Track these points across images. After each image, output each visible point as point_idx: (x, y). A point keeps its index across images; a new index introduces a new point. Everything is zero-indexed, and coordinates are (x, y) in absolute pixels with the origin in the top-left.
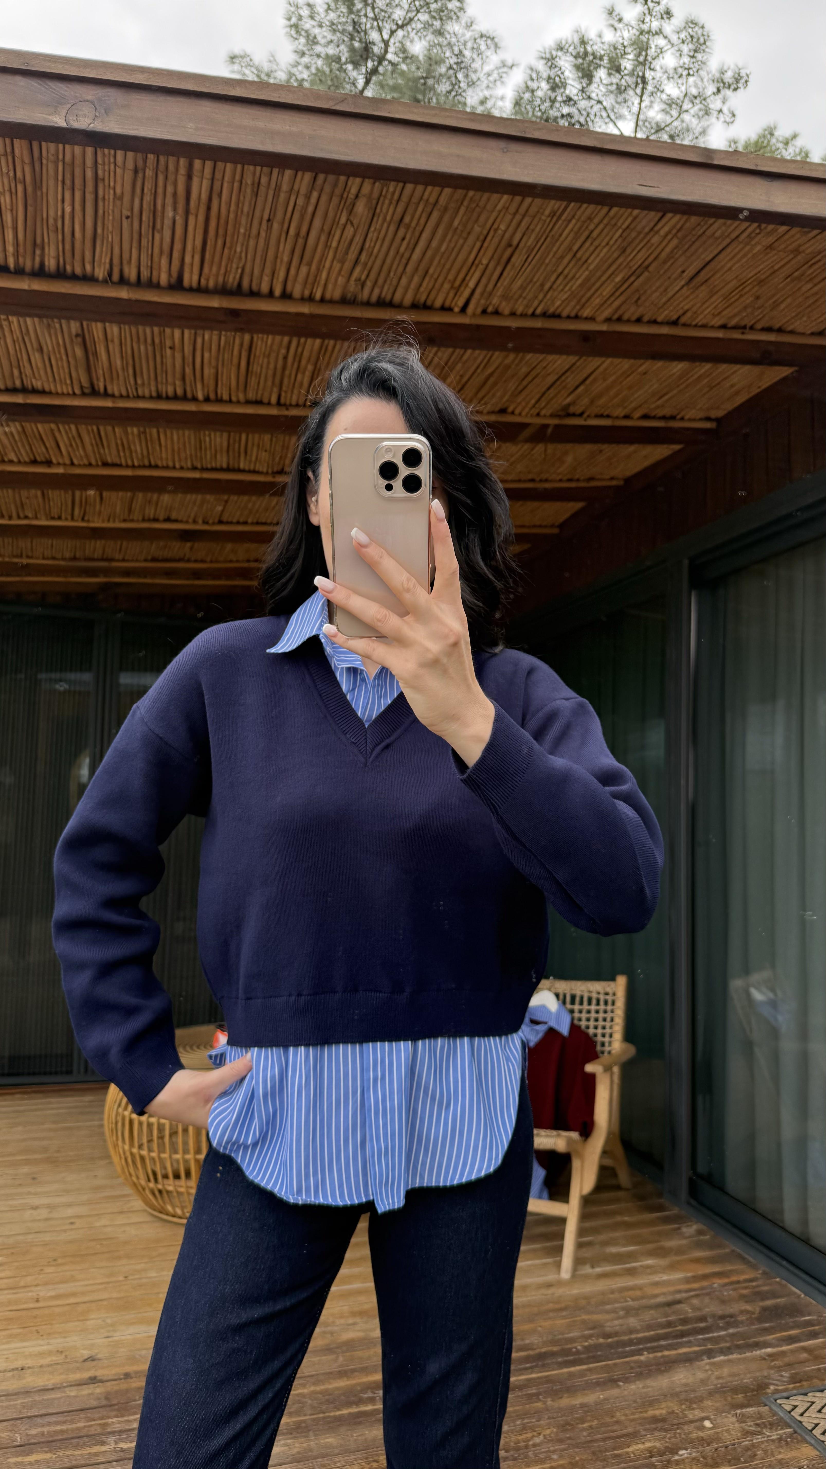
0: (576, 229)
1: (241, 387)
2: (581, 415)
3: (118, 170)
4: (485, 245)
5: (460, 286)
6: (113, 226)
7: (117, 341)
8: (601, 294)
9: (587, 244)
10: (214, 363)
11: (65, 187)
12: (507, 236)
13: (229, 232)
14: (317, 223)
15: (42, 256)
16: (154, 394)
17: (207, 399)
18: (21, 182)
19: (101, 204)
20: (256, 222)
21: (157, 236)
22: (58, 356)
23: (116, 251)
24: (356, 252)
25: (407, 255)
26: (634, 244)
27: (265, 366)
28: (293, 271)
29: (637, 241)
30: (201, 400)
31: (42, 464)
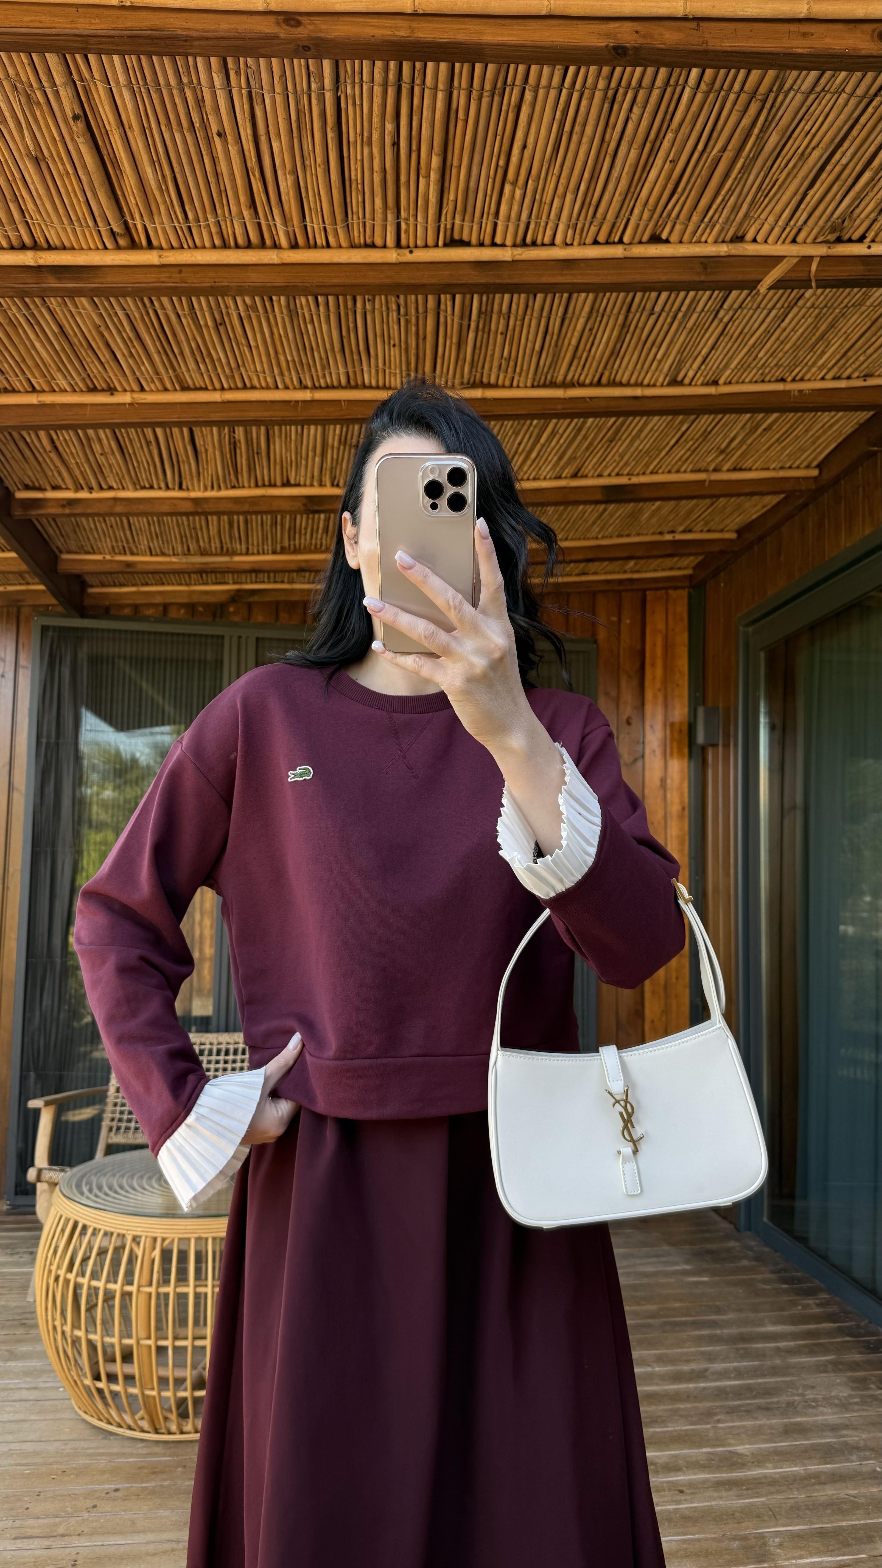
1: (339, 217)
2: (861, 239)
16: (217, 242)
17: (294, 246)
30: (284, 242)
31: (103, 390)
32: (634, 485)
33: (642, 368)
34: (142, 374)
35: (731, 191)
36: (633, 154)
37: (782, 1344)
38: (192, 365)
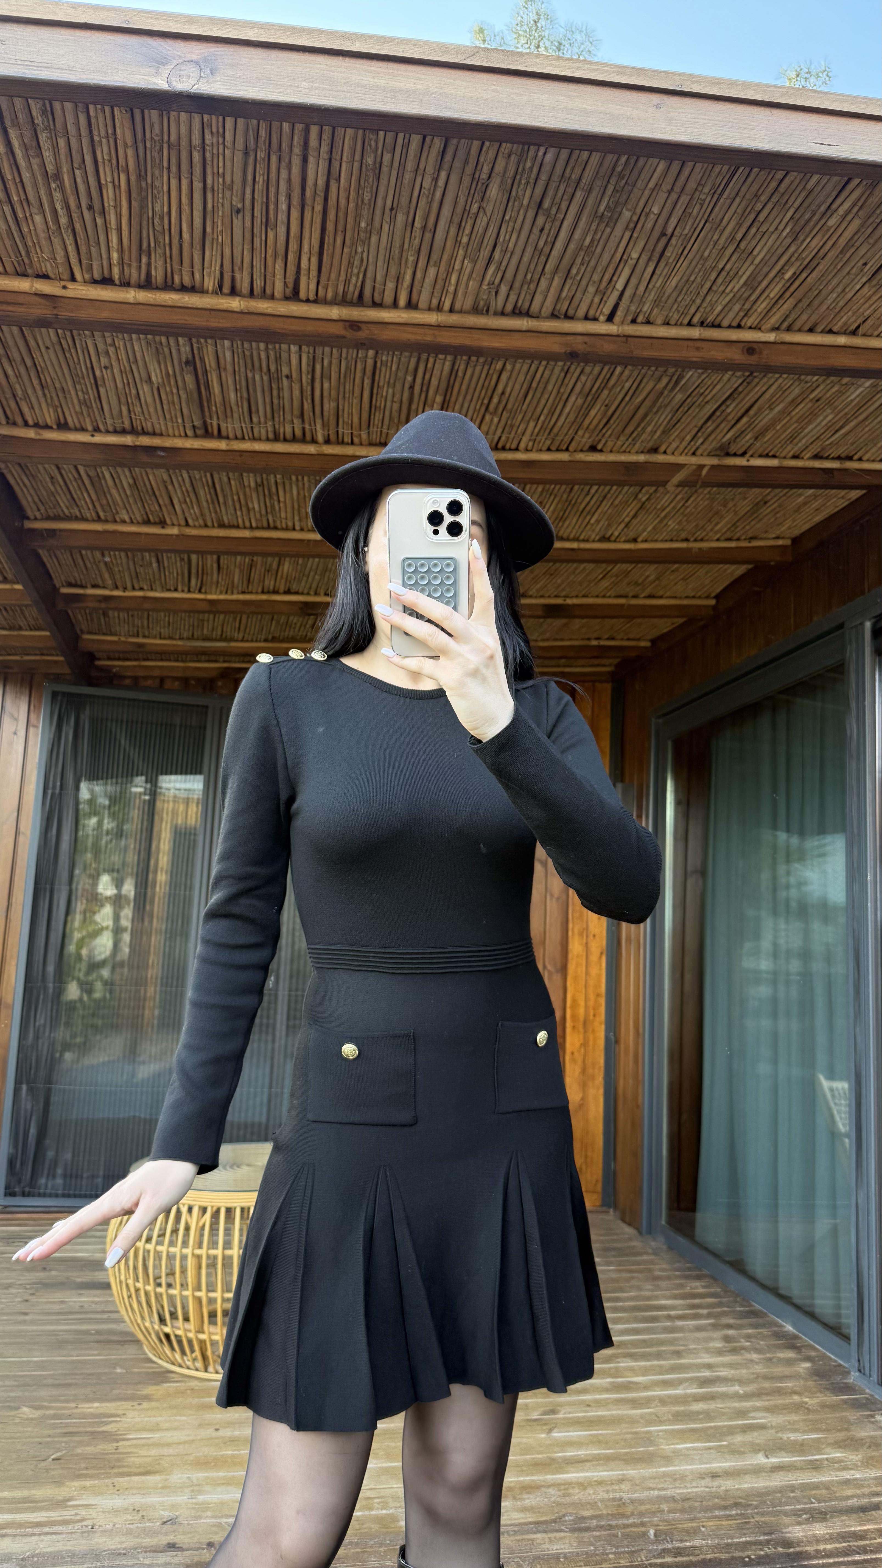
0: (740, 211)
1: (364, 425)
2: (743, 454)
3: (228, 152)
4: (635, 235)
5: (606, 288)
6: (223, 224)
7: (229, 368)
8: (768, 296)
9: (753, 230)
10: (333, 393)
11: (171, 175)
12: (661, 221)
13: (348, 226)
14: (446, 212)
15: (149, 265)
16: (271, 436)
17: (327, 441)
18: (124, 171)
19: (209, 196)
20: (378, 212)
21: (271, 234)
22: (168, 389)
23: (227, 251)
24: (489, 248)
25: (547, 250)
26: (807, 229)
27: (389, 398)
28: (419, 275)
29: (812, 223)
30: (320, 438)
31: (155, 523)
32: (568, 605)
33: (579, 527)
34: (191, 514)
35: (649, 424)
36: (580, 401)
38: (232, 510)
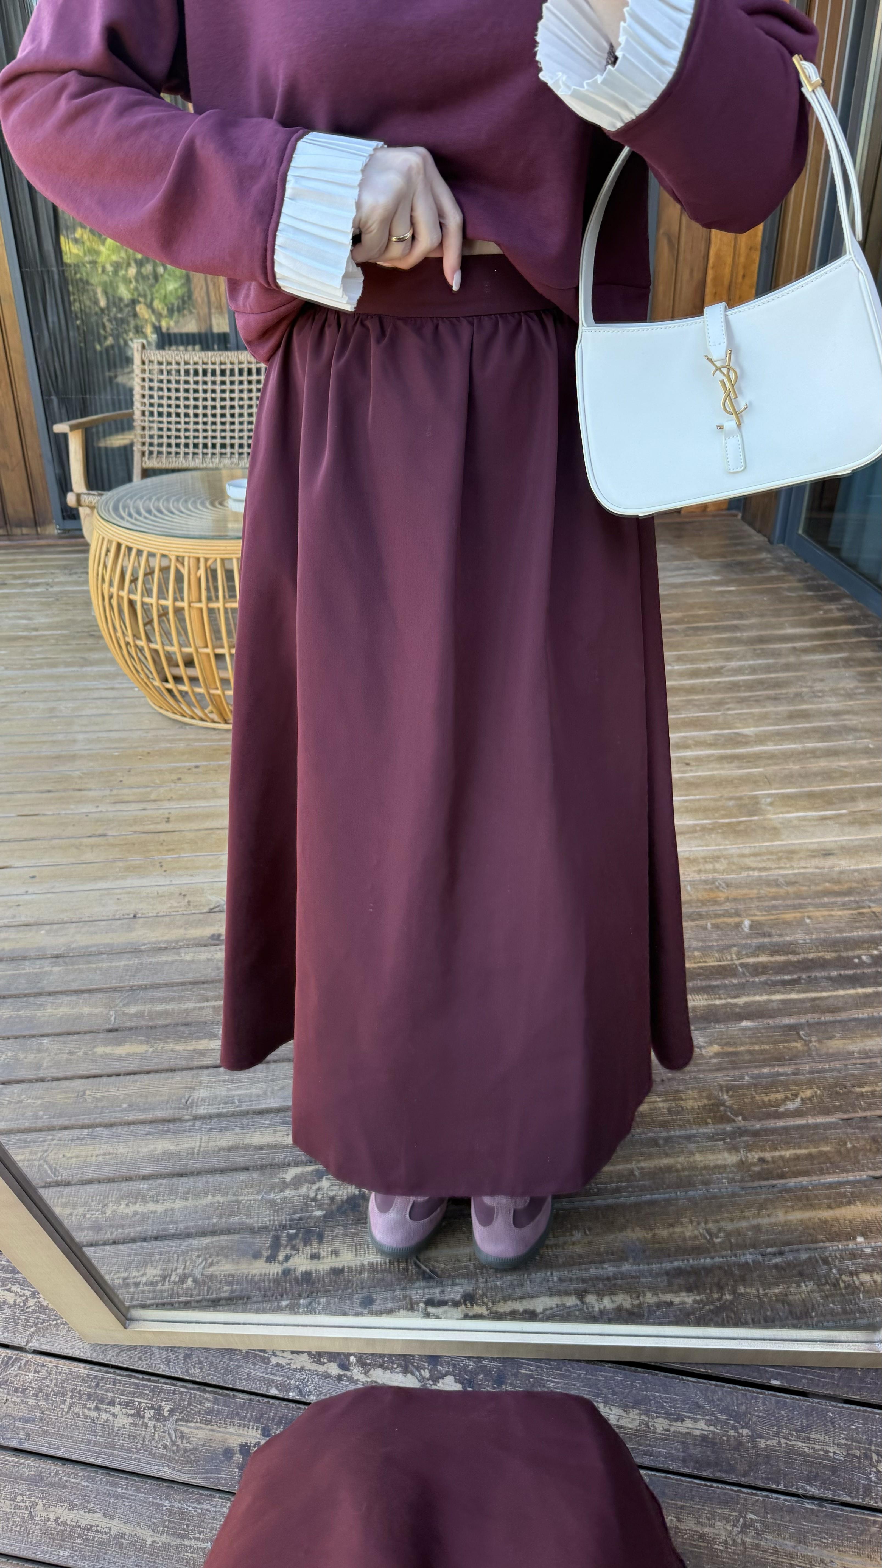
37: (798, 645)
